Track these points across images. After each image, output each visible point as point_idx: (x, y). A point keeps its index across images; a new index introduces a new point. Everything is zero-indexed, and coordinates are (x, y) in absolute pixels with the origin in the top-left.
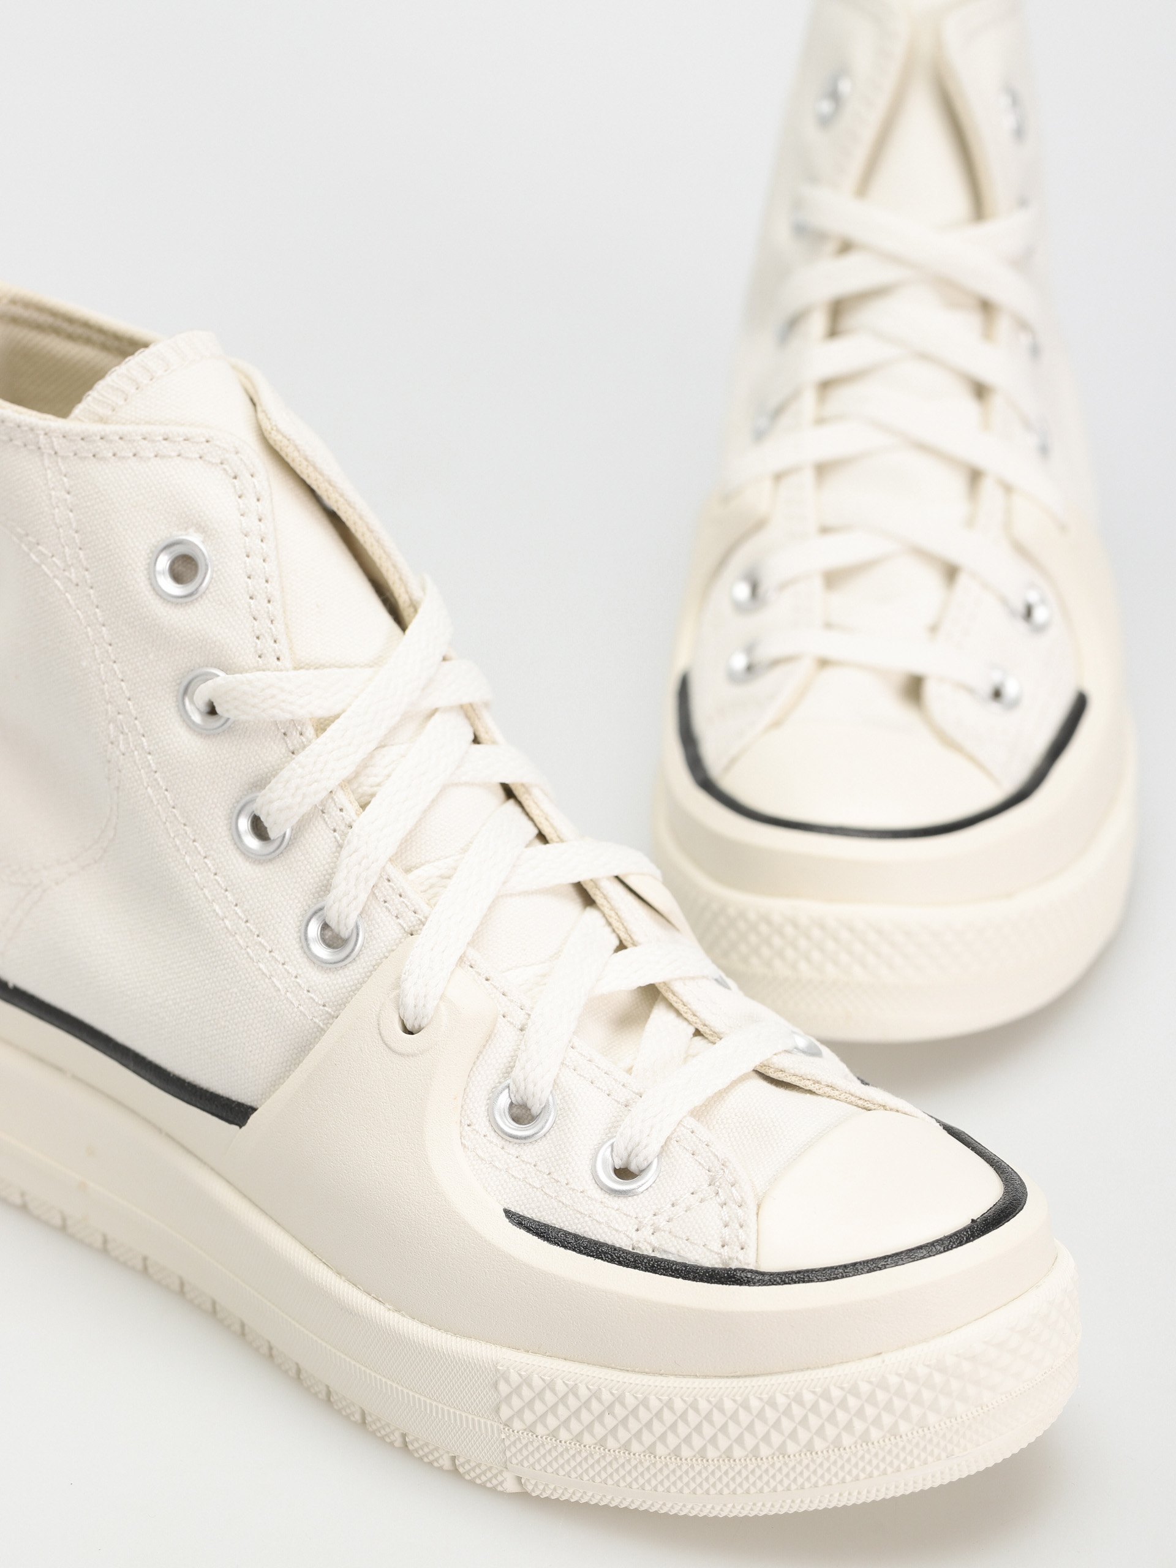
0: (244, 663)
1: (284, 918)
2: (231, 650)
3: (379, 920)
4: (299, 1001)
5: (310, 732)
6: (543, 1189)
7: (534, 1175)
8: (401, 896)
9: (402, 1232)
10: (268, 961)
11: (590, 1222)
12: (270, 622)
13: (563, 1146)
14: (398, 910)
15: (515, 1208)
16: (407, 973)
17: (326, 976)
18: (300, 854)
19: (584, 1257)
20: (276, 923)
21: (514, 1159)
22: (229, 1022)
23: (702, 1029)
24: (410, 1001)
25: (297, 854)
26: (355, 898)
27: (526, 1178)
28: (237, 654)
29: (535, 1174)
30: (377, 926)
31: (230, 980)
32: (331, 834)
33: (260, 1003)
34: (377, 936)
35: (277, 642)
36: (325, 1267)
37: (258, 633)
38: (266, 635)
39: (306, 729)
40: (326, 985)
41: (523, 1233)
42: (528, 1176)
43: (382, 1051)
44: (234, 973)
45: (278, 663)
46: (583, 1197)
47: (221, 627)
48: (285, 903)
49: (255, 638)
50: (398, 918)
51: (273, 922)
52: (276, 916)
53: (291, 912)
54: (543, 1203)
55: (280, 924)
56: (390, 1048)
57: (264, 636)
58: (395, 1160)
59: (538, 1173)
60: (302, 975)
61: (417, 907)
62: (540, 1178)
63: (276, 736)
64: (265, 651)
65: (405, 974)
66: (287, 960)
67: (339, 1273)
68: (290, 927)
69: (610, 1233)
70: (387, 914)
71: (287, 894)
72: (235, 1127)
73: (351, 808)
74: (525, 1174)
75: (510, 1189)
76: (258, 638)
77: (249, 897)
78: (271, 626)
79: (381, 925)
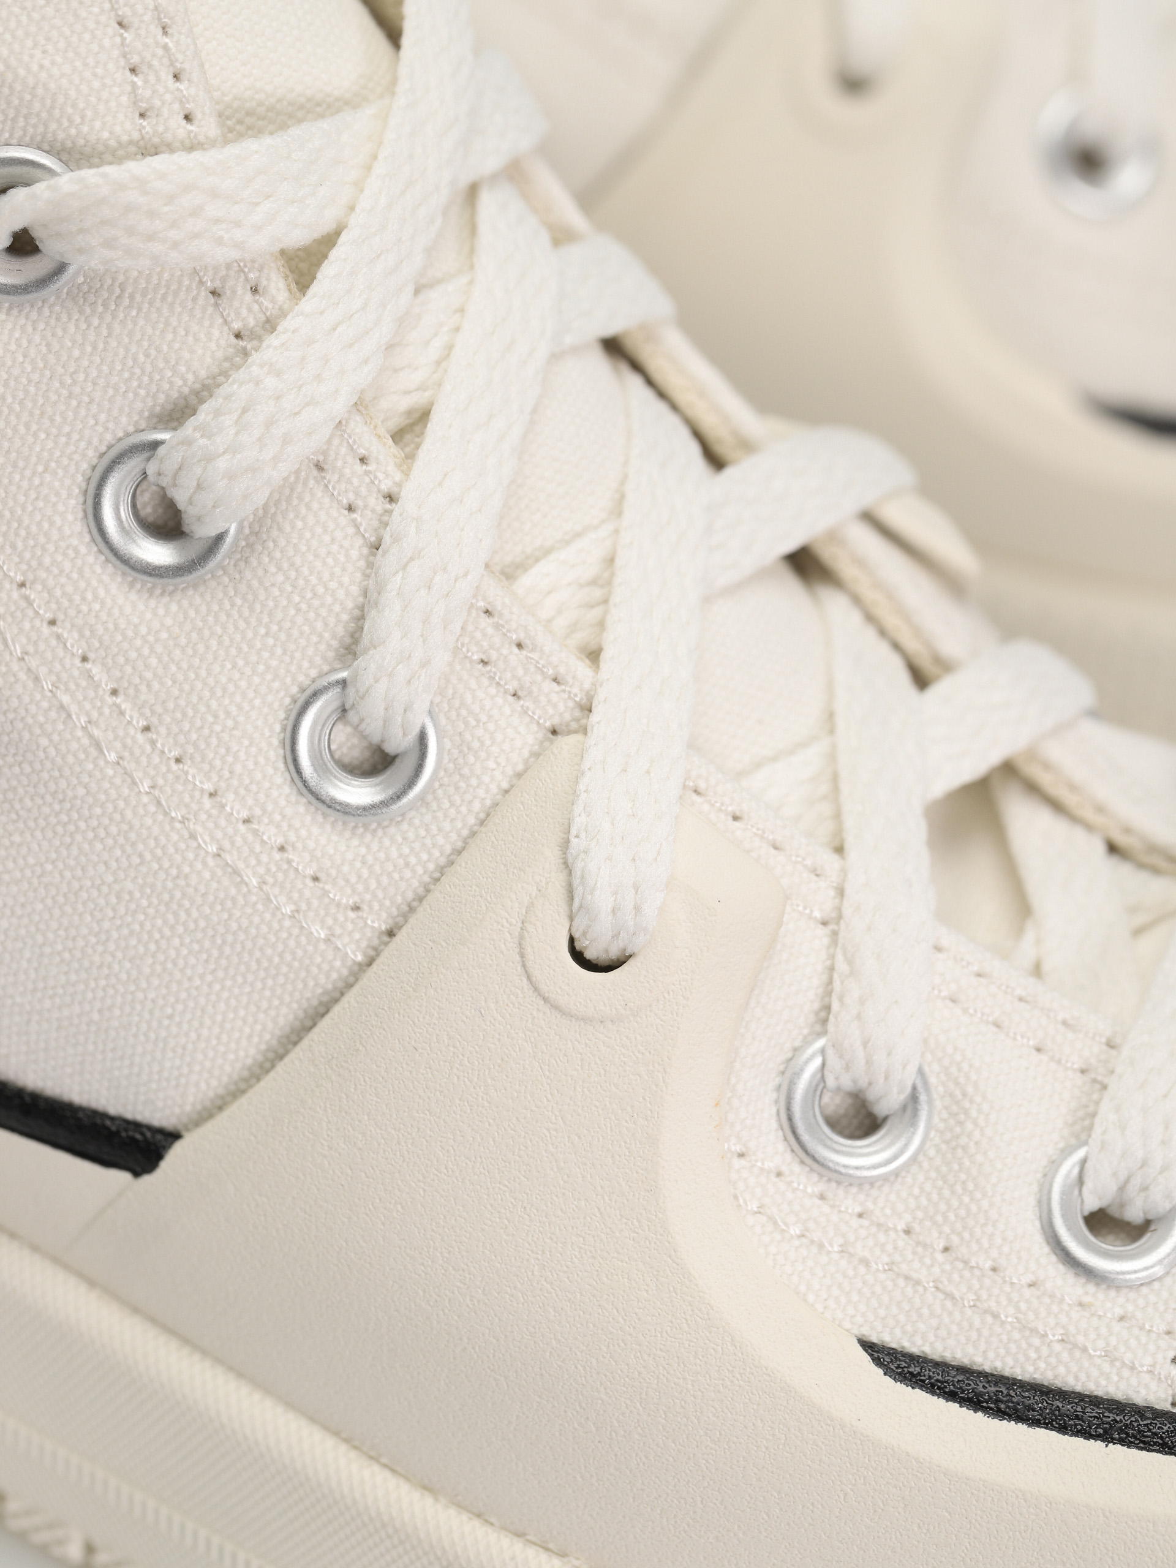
0: (105, 135)
1: (241, 719)
2: (74, 106)
3: (476, 708)
4: (295, 904)
5: (277, 286)
6: (941, 1286)
7: (910, 1256)
8: (519, 646)
9: (623, 1414)
10: (210, 816)
11: (1065, 1356)
12: (160, 31)
13: (970, 1186)
14: (519, 680)
15: (878, 1335)
16: (583, 835)
17: (355, 842)
18: (273, 569)
19: (1079, 1441)
20: (223, 731)
21: (855, 1222)
22: (113, 956)
23: (1120, 839)
24: (602, 900)
25: (266, 571)
26: (425, 664)
27: (893, 1263)
28: (89, 113)
29: (914, 1253)
30: (471, 720)
31: (114, 865)
32: (344, 518)
33: (195, 914)
34: (476, 745)
35: (182, 77)
36: (388, 1474)
37: (135, 59)
38: (155, 63)
39: (268, 280)
40: (358, 864)
41: (920, 1397)
42: (897, 1258)
43: (535, 1013)
44: (122, 847)
45: (189, 127)
46: (1038, 1298)
47: (44, 52)
48: (243, 684)
49: (128, 73)
50: (519, 698)
51: (218, 728)
52: (222, 716)
53: (257, 702)
54: (946, 1319)
55: (235, 732)
56: (556, 1007)
57: (150, 66)
58: (594, 1257)
59: (920, 1250)
60: (299, 845)
61: (562, 670)
62: (928, 1261)
63: (194, 299)
64: (157, 103)
65: (577, 837)
66: (258, 811)
67: (427, 1488)
68: (256, 735)
69: (1118, 1374)
70: (493, 690)
71: (247, 663)
72: (121, 1177)
73: (384, 453)
74: (889, 1255)
75: (860, 1292)
76: (133, 70)
77: (149, 675)
78: (166, 40)
79: (484, 718)
